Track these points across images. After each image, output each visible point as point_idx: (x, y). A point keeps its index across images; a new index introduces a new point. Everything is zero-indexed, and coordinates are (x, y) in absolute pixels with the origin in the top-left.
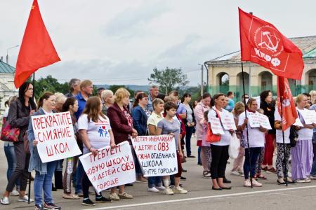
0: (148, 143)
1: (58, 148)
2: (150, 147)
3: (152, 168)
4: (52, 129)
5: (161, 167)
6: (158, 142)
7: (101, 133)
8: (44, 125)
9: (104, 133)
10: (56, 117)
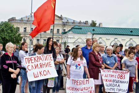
0: (111, 73)
1: (42, 73)
2: (112, 76)
3: (112, 87)
4: (39, 63)
5: (118, 88)
6: (118, 74)
7: (77, 68)
8: (33, 61)
9: (78, 68)
10: (42, 57)
